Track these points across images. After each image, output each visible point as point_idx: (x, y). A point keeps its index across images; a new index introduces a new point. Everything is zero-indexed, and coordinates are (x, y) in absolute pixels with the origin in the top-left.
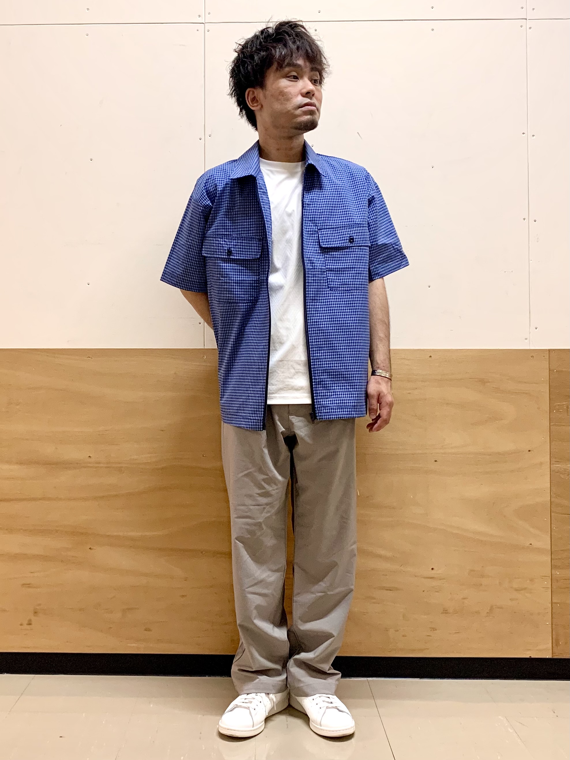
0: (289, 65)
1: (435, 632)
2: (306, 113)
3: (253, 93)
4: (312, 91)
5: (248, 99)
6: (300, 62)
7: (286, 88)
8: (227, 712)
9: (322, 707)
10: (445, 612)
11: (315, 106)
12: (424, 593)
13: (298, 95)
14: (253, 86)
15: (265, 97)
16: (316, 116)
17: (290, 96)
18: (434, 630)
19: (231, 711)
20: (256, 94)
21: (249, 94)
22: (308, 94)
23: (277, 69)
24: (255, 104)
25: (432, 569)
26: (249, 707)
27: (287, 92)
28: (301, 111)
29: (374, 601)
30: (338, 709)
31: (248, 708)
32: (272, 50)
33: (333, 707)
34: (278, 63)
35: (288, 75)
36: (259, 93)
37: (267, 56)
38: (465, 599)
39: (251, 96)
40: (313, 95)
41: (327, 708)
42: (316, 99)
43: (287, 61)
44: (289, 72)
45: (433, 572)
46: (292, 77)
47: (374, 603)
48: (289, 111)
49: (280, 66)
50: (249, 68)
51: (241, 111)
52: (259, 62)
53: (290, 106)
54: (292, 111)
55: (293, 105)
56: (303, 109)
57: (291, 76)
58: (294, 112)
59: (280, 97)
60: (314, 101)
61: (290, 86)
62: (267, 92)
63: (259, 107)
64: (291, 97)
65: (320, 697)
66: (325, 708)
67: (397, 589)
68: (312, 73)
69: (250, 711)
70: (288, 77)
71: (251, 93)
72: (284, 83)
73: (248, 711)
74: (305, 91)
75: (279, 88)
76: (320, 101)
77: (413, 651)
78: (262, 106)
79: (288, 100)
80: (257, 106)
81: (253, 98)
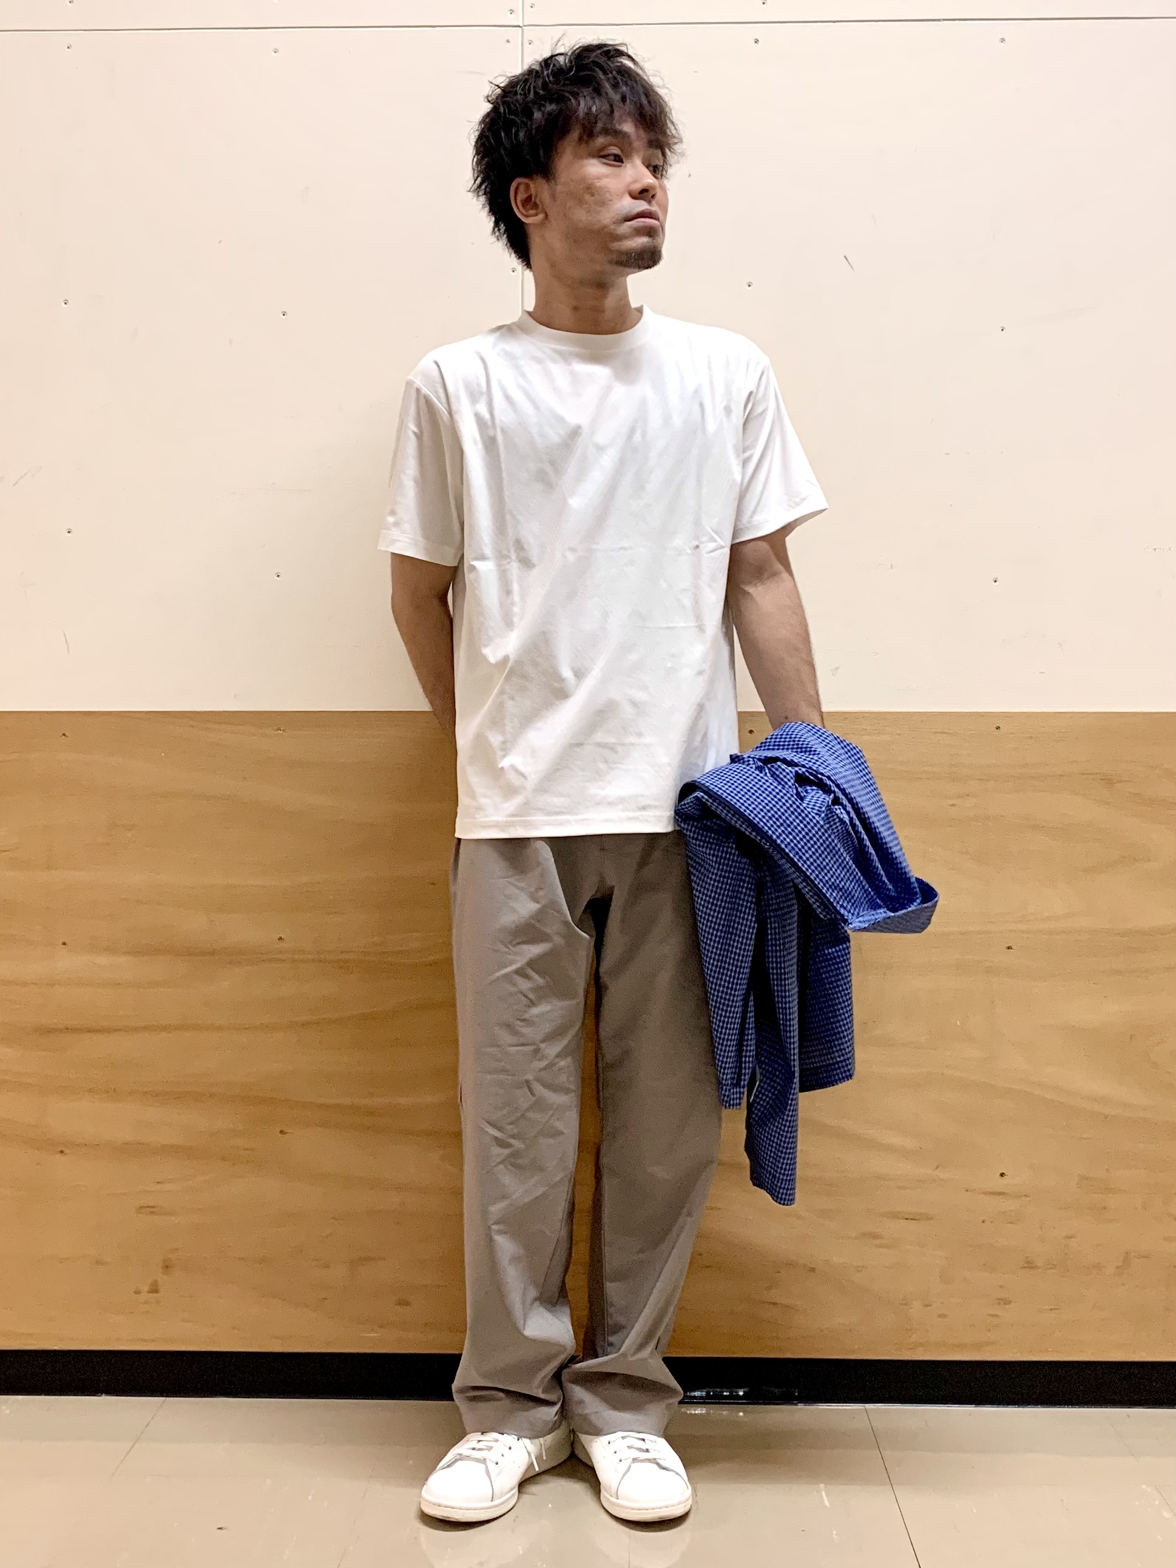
0: (606, 131)
1: (1007, 1306)
2: (639, 232)
3: (527, 187)
4: (653, 188)
5: (515, 199)
6: (628, 127)
7: (599, 178)
8: (439, 1470)
9: (623, 1459)
10: (1030, 1265)
11: (658, 219)
12: (984, 1225)
13: (623, 194)
14: (529, 175)
15: (553, 197)
16: (659, 240)
17: (608, 195)
18: (1005, 1304)
19: (449, 1466)
20: (533, 191)
21: (518, 190)
22: (645, 194)
23: (580, 139)
24: (532, 212)
25: (1002, 1175)
26: (485, 1459)
27: (600, 187)
28: (630, 227)
29: (878, 1241)
30: (658, 1464)
31: (483, 1461)
32: (570, 100)
33: (649, 1460)
34: (584, 127)
35: (602, 154)
36: (539, 188)
37: (561, 110)
38: (1070, 1238)
39: (521, 196)
40: (653, 196)
41: (635, 1460)
42: (659, 205)
43: (600, 125)
44: (604, 148)
45: (1004, 1180)
46: (612, 158)
47: (881, 1246)
48: (605, 227)
49: (589, 133)
50: (521, 135)
51: (497, 224)
52: (543, 123)
53: (606, 217)
54: (612, 227)
55: (613, 214)
56: (635, 223)
57: (609, 155)
58: (615, 230)
59: (587, 197)
60: (654, 208)
61: (607, 176)
62: (559, 188)
63: (541, 216)
64: (610, 198)
65: (623, 1438)
66: (631, 1460)
67: (929, 1218)
68: (651, 151)
69: (487, 1467)
70: (604, 157)
71: (522, 188)
72: (594, 168)
73: (483, 1466)
74: (637, 187)
75: (583, 179)
76: (665, 211)
77: (961, 1346)
78: (547, 216)
79: (603, 203)
80: (536, 215)
81: (527, 198)
